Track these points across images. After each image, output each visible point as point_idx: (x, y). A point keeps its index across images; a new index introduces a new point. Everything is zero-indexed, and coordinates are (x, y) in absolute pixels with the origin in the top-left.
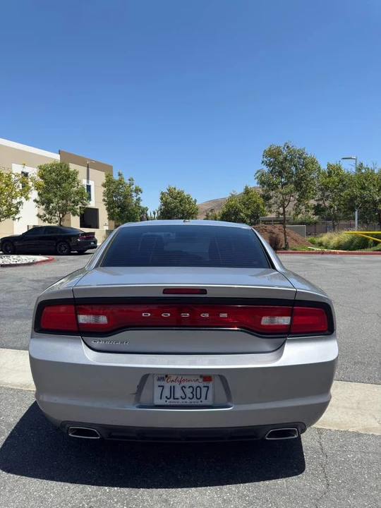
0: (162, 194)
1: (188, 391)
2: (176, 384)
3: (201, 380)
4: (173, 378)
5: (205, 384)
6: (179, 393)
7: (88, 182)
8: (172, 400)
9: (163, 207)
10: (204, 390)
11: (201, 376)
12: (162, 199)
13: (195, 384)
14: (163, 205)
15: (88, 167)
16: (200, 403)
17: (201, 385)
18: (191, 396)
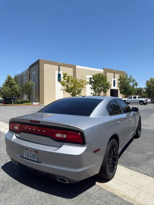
0: (147, 81)
1: (32, 155)
2: (29, 152)
3: (35, 152)
4: (29, 150)
5: (36, 154)
6: (29, 155)
7: (114, 79)
8: (28, 157)
9: (147, 88)
10: (36, 156)
11: (35, 151)
12: (147, 84)
13: (34, 153)
14: (147, 87)
15: (114, 73)
16: (34, 160)
17: (35, 154)
18: (32, 156)
